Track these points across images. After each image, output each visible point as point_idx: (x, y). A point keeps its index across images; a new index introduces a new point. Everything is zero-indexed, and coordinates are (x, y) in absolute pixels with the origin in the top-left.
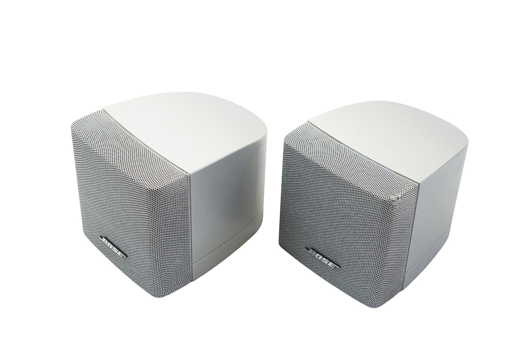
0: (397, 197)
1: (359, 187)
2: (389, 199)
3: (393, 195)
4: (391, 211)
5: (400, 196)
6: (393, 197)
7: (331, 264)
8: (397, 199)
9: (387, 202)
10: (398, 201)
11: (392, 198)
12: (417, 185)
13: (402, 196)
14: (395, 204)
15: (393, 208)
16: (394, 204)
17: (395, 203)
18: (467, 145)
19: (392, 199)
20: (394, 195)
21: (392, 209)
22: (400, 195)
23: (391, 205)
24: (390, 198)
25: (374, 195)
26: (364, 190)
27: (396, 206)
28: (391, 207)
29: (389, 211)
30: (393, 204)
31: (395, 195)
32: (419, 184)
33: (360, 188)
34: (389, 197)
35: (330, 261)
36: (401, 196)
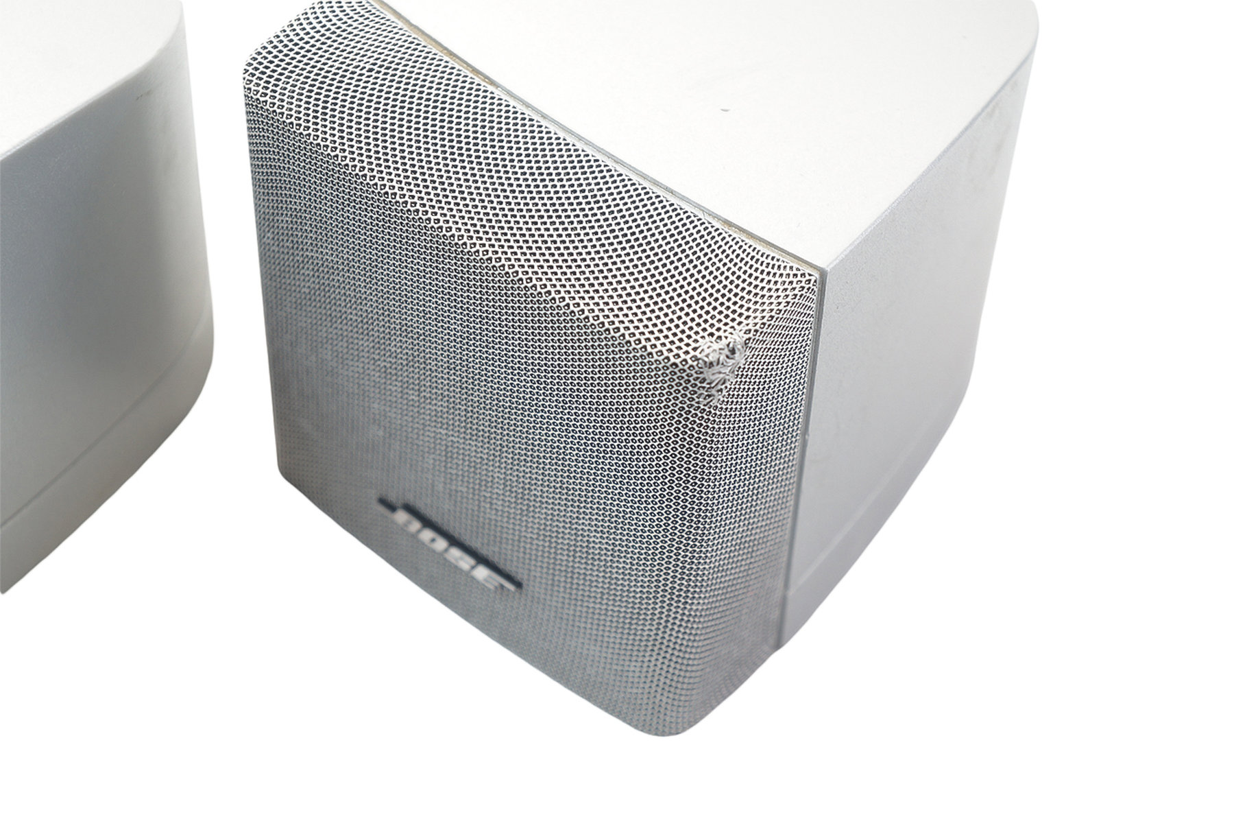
0: (728, 345)
1: (568, 305)
2: (696, 359)
3: (712, 335)
4: (705, 402)
5: (738, 337)
6: (709, 348)
7: (482, 573)
8: (727, 357)
9: (685, 371)
10: (733, 361)
11: (707, 351)
12: (816, 275)
13: (749, 339)
14: (722, 376)
15: (713, 392)
16: (717, 376)
17: (720, 373)
18: (1031, 52)
19: (707, 356)
20: (717, 334)
21: (709, 396)
22: (742, 334)
23: (704, 380)
24: (697, 353)
25: (629, 342)
26: (587, 318)
27: (724, 383)
28: (704, 388)
29: (698, 403)
30: (713, 378)
31: (720, 337)
32: (823, 274)
33: (572, 308)
34: (695, 349)
35: (481, 560)
36: (747, 336)
